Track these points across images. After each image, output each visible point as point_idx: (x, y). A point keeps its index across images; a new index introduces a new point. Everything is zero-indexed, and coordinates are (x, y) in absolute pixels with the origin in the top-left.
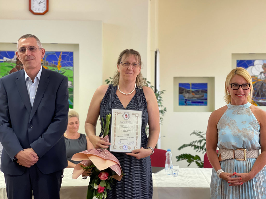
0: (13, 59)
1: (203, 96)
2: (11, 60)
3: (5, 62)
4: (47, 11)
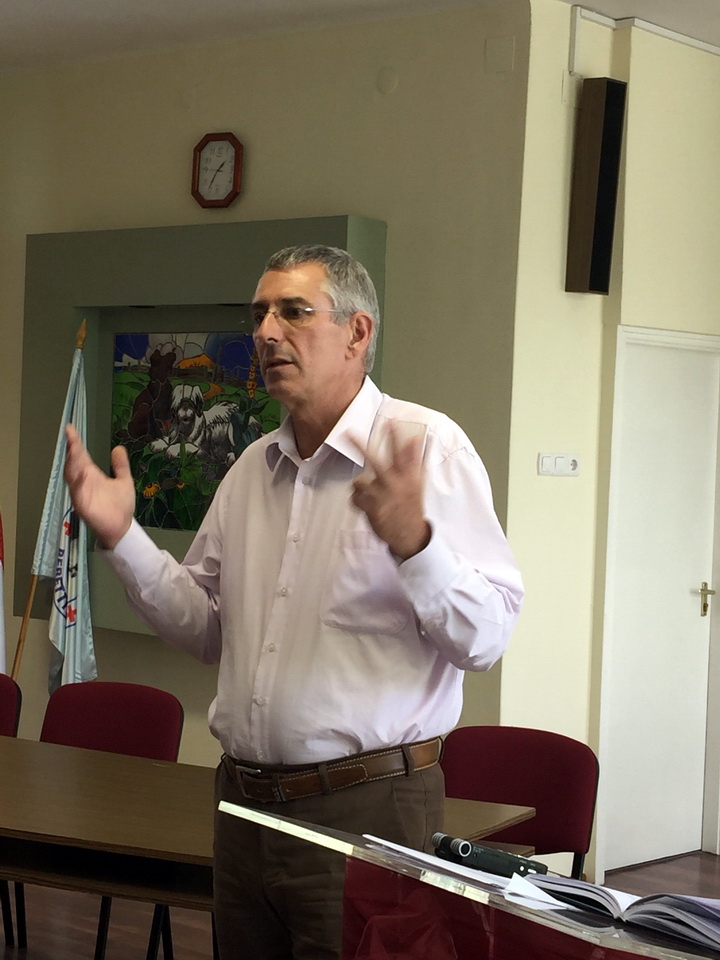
0: (144, 359)
2: (139, 363)
3: (125, 368)
4: (235, 194)
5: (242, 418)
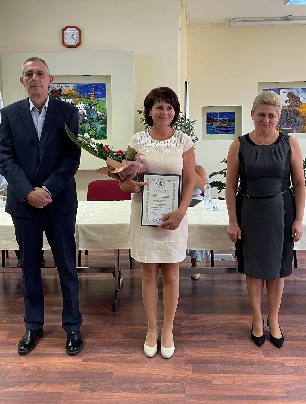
1: (230, 125)
4: (79, 44)
5: (89, 107)
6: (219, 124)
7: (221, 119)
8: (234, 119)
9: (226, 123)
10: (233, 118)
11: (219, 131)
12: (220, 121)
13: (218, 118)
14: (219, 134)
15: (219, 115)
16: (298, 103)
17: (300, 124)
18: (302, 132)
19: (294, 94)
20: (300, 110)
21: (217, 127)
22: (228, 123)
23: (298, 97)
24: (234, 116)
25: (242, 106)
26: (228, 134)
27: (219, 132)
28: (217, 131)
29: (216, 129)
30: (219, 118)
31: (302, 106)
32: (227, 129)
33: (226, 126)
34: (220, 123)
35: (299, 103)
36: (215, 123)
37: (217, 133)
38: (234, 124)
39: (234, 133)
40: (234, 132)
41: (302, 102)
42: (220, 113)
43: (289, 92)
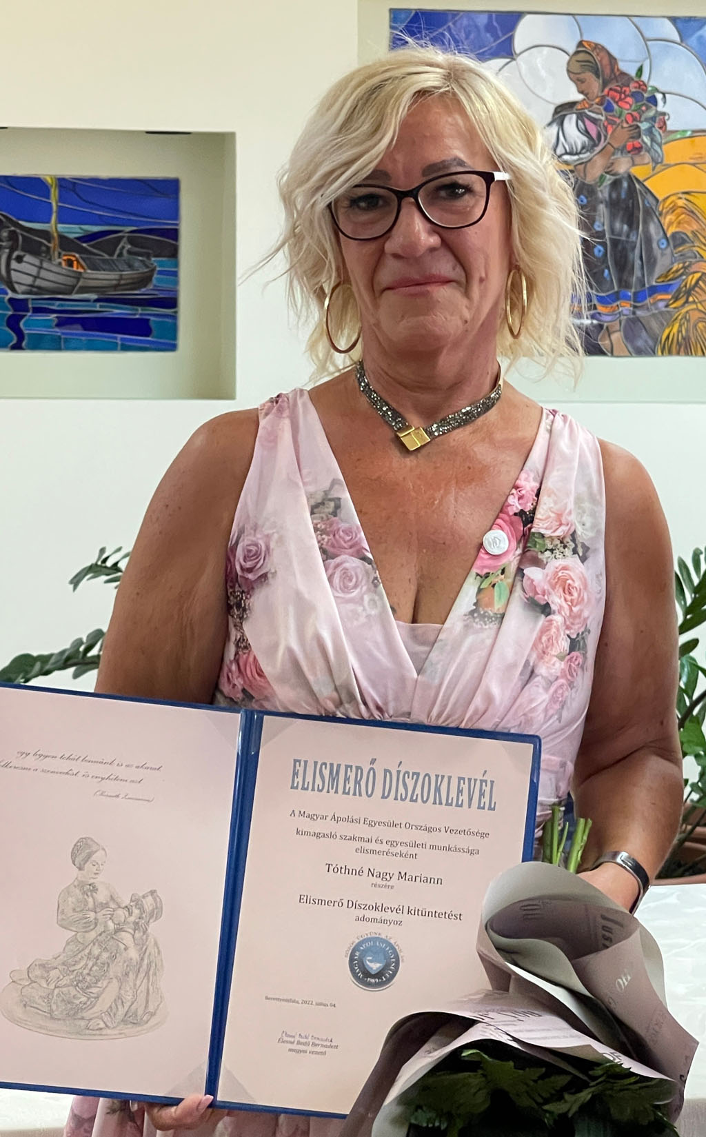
1: (145, 280)
6: (54, 272)
7: (74, 231)
8: (174, 234)
9: (110, 266)
10: (167, 224)
11: (60, 324)
12: (66, 244)
13: (54, 226)
14: (56, 345)
15: (61, 198)
16: (644, 126)
17: (654, 290)
18: (668, 350)
19: (612, 60)
20: (661, 185)
21: (41, 290)
22: (131, 267)
23: (642, 86)
24: (175, 214)
25: (232, 136)
26: (126, 348)
27: (58, 331)
28: (47, 324)
29: (37, 310)
30: (61, 220)
31: (671, 152)
32: (117, 312)
33: (116, 287)
34: (70, 263)
35: (650, 132)
36: (28, 258)
37: (38, 344)
38: (175, 274)
39: (172, 347)
40: (175, 337)
41: (671, 125)
42: (63, 183)
43: (580, 44)
